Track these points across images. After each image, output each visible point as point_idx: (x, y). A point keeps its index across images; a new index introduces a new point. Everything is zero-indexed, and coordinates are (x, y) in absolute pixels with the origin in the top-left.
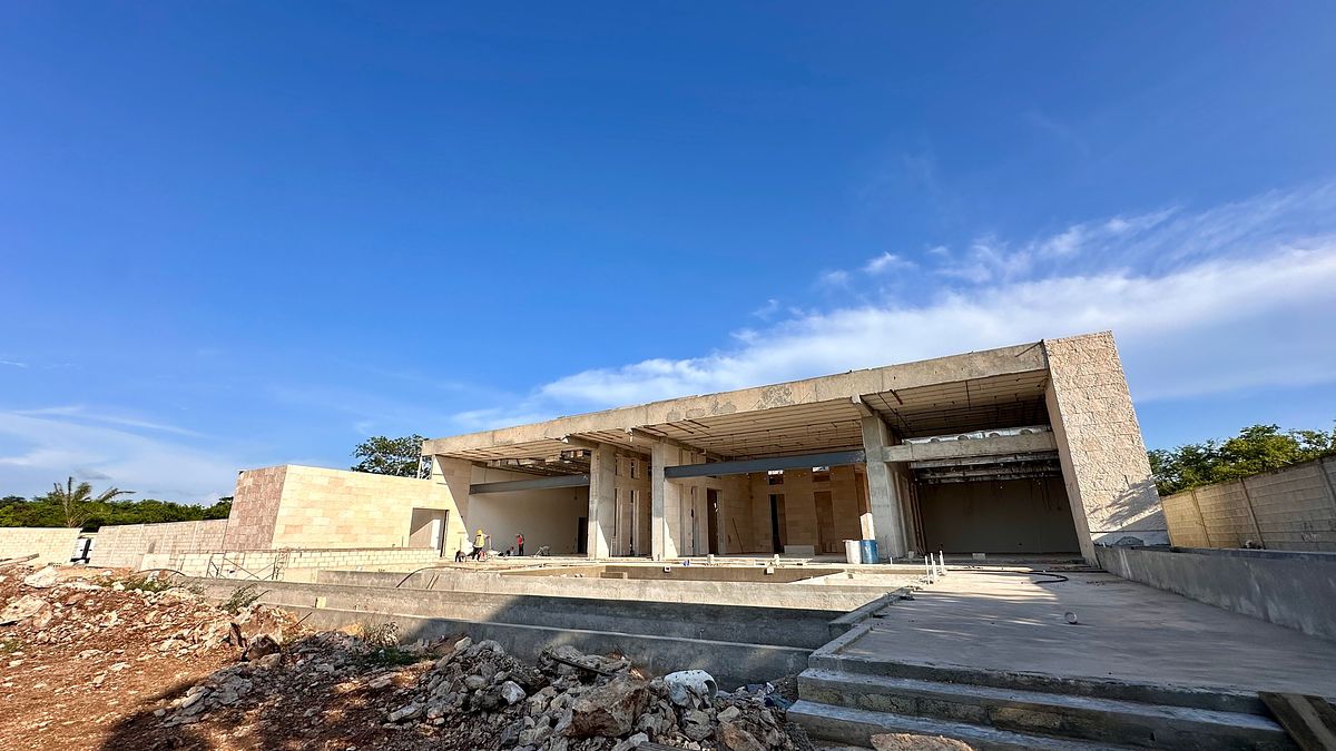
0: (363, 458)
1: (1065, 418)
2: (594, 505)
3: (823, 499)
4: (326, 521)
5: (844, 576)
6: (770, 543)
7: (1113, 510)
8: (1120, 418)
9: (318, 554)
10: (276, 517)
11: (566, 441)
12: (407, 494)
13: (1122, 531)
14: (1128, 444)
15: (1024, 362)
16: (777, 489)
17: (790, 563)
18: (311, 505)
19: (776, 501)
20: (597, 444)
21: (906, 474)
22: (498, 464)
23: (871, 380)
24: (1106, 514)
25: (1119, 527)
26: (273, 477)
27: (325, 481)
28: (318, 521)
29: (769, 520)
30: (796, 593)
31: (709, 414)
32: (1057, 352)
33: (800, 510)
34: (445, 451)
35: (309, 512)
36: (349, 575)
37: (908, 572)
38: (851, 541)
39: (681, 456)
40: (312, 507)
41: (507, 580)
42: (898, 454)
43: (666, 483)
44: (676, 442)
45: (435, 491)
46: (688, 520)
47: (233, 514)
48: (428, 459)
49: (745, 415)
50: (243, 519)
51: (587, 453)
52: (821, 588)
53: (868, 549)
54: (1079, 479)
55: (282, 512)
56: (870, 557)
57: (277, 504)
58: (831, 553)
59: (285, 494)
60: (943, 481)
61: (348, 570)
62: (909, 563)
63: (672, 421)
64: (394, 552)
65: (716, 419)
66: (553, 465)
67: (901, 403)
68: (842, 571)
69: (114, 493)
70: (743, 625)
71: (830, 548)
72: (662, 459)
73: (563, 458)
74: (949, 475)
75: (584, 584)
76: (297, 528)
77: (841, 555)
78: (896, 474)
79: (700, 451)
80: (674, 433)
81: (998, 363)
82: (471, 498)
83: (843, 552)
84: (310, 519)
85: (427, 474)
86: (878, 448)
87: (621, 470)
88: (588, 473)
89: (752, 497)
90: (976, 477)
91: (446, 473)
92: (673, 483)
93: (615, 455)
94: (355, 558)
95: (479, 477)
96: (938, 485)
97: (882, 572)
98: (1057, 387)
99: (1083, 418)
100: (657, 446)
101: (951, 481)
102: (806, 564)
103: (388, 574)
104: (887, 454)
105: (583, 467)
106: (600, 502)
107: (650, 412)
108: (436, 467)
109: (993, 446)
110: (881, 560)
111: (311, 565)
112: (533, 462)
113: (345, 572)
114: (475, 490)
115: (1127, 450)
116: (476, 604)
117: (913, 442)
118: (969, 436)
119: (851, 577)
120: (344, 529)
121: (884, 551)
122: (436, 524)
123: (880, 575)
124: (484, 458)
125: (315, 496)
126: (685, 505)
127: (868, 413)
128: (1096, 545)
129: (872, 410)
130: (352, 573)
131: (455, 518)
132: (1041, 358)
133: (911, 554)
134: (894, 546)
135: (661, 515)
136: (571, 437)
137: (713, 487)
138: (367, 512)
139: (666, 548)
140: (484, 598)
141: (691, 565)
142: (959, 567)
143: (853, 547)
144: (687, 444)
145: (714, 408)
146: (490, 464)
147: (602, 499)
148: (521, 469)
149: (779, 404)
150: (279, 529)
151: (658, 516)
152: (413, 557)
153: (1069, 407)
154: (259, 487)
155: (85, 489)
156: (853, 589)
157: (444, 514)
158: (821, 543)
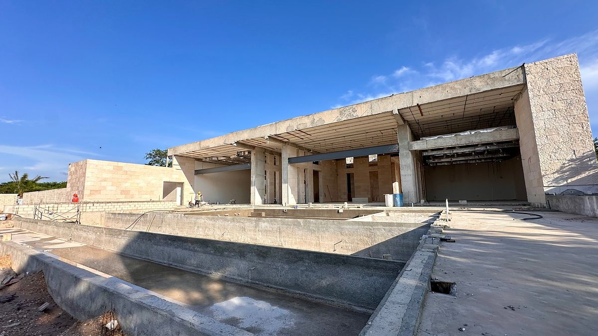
0: (150, 160)
1: (534, 115)
2: (253, 178)
3: (374, 175)
4: (114, 188)
5: (384, 214)
6: (346, 197)
7: (556, 175)
8: (575, 112)
9: (104, 204)
10: (84, 186)
11: (235, 145)
12: (161, 175)
13: (567, 185)
14: (579, 129)
15: (509, 80)
16: (350, 171)
17: (353, 207)
18: (105, 180)
19: (349, 176)
20: (254, 147)
21: (421, 158)
22: (208, 160)
23: (405, 100)
24: (553, 177)
25: (565, 183)
26: (82, 166)
27: (111, 168)
28: (109, 188)
29: (346, 186)
30: (351, 227)
31: (309, 125)
32: (533, 71)
33: (361, 181)
34: (178, 153)
35: (104, 184)
36: (117, 215)
37: (423, 211)
38: (388, 195)
39: (298, 153)
40: (105, 181)
41: (187, 218)
42: (418, 145)
43: (289, 166)
44: (294, 145)
45: (176, 173)
46: (302, 185)
47: (68, 185)
48: (170, 157)
49: (330, 125)
50: (72, 187)
51: (249, 152)
52: (368, 223)
53: (398, 199)
54: (540, 154)
55: (87, 184)
56: (399, 203)
57: (84, 180)
58: (377, 201)
59: (88, 174)
60: (438, 164)
61: (117, 212)
62: (421, 206)
63: (289, 130)
64: (151, 203)
65: (314, 129)
66: (235, 159)
67: (422, 115)
68: (382, 211)
69: (39, 178)
70: (286, 267)
71: (377, 199)
72: (287, 153)
73: (238, 155)
74: (443, 160)
75: (226, 220)
76: (98, 192)
77: (382, 202)
78: (415, 159)
79: (309, 150)
80: (293, 139)
81: (490, 83)
82: (196, 177)
83: (384, 201)
84: (104, 188)
85: (170, 165)
86: (406, 143)
87: (268, 161)
88: (250, 163)
89: (338, 175)
90: (456, 161)
91: (180, 164)
92: (293, 166)
93: (264, 153)
94: (126, 206)
95: (199, 166)
96: (436, 167)
97: (407, 212)
98: (531, 94)
99: (547, 114)
100: (284, 147)
101: (443, 164)
102: (362, 207)
103: (134, 214)
104: (411, 146)
105: (247, 160)
106: (256, 177)
107: (278, 127)
108: (175, 161)
109: (478, 138)
110: (404, 205)
111: (100, 210)
112: (224, 158)
113: (115, 214)
114: (197, 172)
115: (578, 133)
116: (120, 237)
117: (427, 139)
118: (462, 134)
119: (388, 215)
120: (125, 192)
121: (407, 200)
122: (179, 189)
123: (405, 214)
124: (200, 157)
125: (105, 176)
126: (300, 177)
127: (401, 122)
128: (547, 194)
129: (404, 121)
130: (119, 214)
131: (187, 186)
132: (521, 77)
133: (422, 201)
134: (413, 197)
135: (286, 182)
136: (237, 143)
137: (316, 169)
138: (138, 184)
139: (289, 199)
140: (124, 233)
141: (298, 208)
142: (455, 209)
143: (389, 198)
144: (302, 147)
145: (313, 122)
146: (204, 160)
147: (257, 176)
148: (219, 162)
149: (349, 118)
150: (86, 192)
151: (285, 183)
152: (161, 205)
153: (539, 107)
154: (76, 171)
155: (25, 176)
156: (391, 224)
157: (181, 184)
158: (372, 196)
